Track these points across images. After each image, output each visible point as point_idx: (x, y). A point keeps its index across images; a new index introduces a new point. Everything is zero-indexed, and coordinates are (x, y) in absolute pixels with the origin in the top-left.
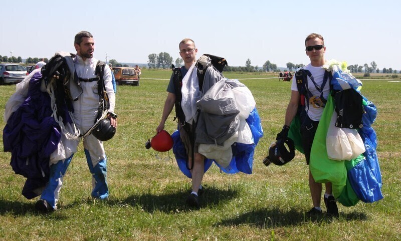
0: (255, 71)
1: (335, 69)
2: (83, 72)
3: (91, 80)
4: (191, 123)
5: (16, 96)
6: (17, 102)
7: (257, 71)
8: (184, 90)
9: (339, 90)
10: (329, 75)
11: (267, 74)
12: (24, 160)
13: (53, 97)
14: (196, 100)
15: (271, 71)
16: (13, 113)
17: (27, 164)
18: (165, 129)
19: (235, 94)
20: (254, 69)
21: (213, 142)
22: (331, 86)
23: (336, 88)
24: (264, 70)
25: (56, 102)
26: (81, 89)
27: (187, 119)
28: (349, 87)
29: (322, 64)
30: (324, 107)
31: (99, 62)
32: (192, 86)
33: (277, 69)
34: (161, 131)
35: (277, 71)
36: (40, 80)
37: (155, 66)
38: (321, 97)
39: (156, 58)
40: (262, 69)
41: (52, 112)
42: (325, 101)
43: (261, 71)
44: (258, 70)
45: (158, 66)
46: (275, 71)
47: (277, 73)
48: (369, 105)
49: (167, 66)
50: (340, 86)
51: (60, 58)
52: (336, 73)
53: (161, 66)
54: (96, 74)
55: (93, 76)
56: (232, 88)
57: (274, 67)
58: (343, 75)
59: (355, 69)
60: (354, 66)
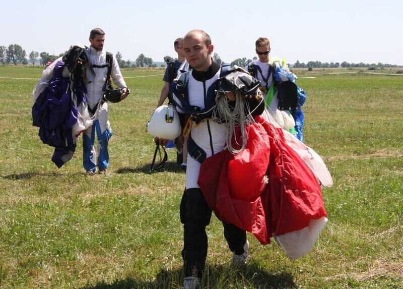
0: (127, 67)
1: (278, 66)
2: (96, 60)
7: (129, 67)
10: (273, 69)
11: (142, 69)
12: (50, 132)
15: (146, 66)
16: (41, 93)
17: (53, 134)
20: (126, 64)
22: (274, 78)
23: (277, 80)
24: (138, 66)
26: (94, 74)
28: (288, 80)
29: (267, 61)
33: (153, 64)
35: (153, 66)
36: (63, 66)
37: (4, 61)
38: (266, 86)
39: (5, 52)
40: (136, 64)
42: (268, 89)
43: (133, 66)
44: (130, 65)
45: (8, 61)
46: (150, 66)
47: (153, 69)
48: (301, 92)
49: (18, 61)
50: (280, 79)
51: (79, 49)
52: (278, 68)
53: (12, 61)
54: (106, 62)
55: (104, 63)
57: (149, 62)
58: (283, 70)
59: (243, 63)
60: (242, 59)
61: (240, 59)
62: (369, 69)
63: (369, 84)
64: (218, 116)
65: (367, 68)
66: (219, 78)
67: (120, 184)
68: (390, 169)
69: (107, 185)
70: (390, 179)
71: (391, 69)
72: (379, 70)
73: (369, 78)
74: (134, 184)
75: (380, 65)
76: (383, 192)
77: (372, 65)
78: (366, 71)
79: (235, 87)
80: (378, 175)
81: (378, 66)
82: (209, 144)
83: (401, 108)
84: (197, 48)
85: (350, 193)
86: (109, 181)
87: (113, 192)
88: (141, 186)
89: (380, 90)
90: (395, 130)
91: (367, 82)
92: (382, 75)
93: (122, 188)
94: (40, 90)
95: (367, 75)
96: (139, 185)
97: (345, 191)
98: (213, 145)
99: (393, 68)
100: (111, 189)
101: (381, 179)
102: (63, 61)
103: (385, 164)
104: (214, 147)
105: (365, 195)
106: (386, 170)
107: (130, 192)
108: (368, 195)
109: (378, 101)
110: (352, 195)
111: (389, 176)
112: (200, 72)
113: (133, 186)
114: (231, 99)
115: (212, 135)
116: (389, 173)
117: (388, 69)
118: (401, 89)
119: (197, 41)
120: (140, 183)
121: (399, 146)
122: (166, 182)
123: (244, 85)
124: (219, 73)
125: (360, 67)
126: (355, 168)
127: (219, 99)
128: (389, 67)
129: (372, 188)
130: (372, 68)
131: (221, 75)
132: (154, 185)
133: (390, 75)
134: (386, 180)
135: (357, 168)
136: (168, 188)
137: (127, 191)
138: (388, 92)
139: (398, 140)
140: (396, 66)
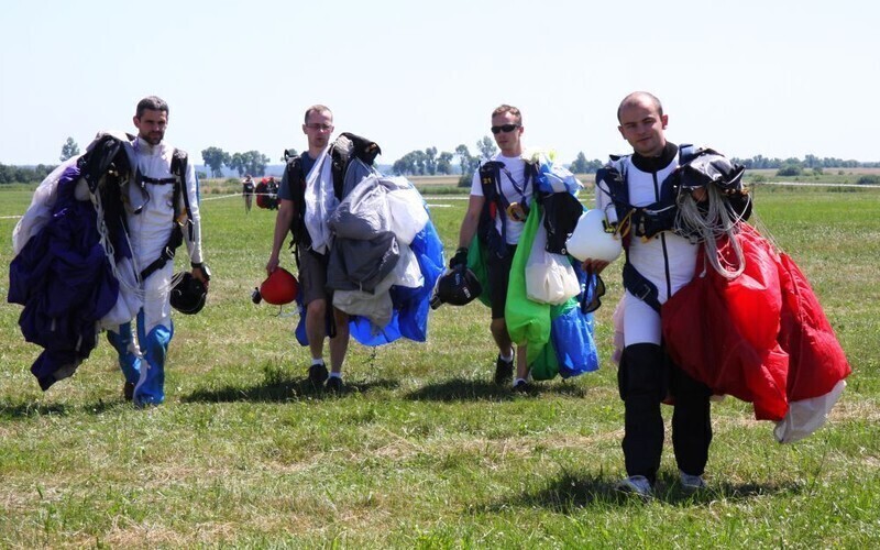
1: (543, 161)
2: (150, 166)
3: (163, 182)
4: (322, 251)
5: (39, 208)
6: (39, 219)
8: (310, 196)
9: (548, 193)
10: (532, 170)
12: (48, 323)
13: (100, 212)
14: (330, 212)
18: (280, 265)
19: (390, 203)
21: (355, 287)
22: (536, 186)
23: (543, 189)
25: (105, 218)
26: (146, 194)
27: (315, 245)
28: (563, 189)
29: (519, 153)
30: (524, 221)
31: (176, 151)
32: (322, 190)
34: (274, 270)
36: (77, 178)
41: (99, 237)
42: (526, 210)
50: (550, 186)
51: (113, 142)
52: (544, 167)
54: (172, 172)
55: (167, 174)
56: (387, 192)
59: (428, 163)
60: (424, 152)
61: (420, 153)
62: (779, 174)
63: (782, 216)
64: (683, 226)
65: (776, 171)
66: (678, 167)
67: (84, 521)
68: (851, 455)
69: (46, 524)
70: (850, 482)
71: (840, 173)
72: (807, 175)
73: (779, 198)
74: (127, 518)
75: (811, 161)
76: (831, 521)
77: (789, 161)
78: (771, 180)
79: (708, 178)
80: (816, 473)
81: (804, 165)
82: (664, 271)
83: (873, 281)
84: (649, 121)
85: (740, 525)
86: (52, 512)
87: (66, 544)
88: (146, 523)
89: (814, 232)
90: (860, 343)
91: (777, 209)
92: (816, 189)
93: (90, 532)
94: (30, 231)
95: (774, 189)
96: (140, 521)
97: (726, 518)
98: (671, 273)
99: (847, 171)
100: (60, 533)
101: (826, 485)
102: (78, 166)
103: (836, 442)
104: (671, 276)
105: (783, 531)
106: (839, 458)
107: (116, 542)
108: (791, 530)
109: (809, 264)
110: (746, 530)
111: (849, 474)
112: (648, 158)
113: (122, 525)
114: (702, 198)
115: (669, 256)
116: (848, 467)
117: (834, 171)
118: (871, 228)
119: (647, 111)
120: (145, 513)
121: (872, 389)
122: (220, 508)
123: (720, 175)
124: (677, 158)
125: (756, 168)
126: (751, 453)
127: (682, 200)
128: (836, 166)
129: (801, 510)
130: (790, 170)
131: (681, 162)
132: (184, 518)
133: (839, 190)
134: (840, 486)
135: (758, 452)
136: (226, 527)
137: (106, 540)
138: (837, 237)
139: (870, 371)
140: (854, 164)
